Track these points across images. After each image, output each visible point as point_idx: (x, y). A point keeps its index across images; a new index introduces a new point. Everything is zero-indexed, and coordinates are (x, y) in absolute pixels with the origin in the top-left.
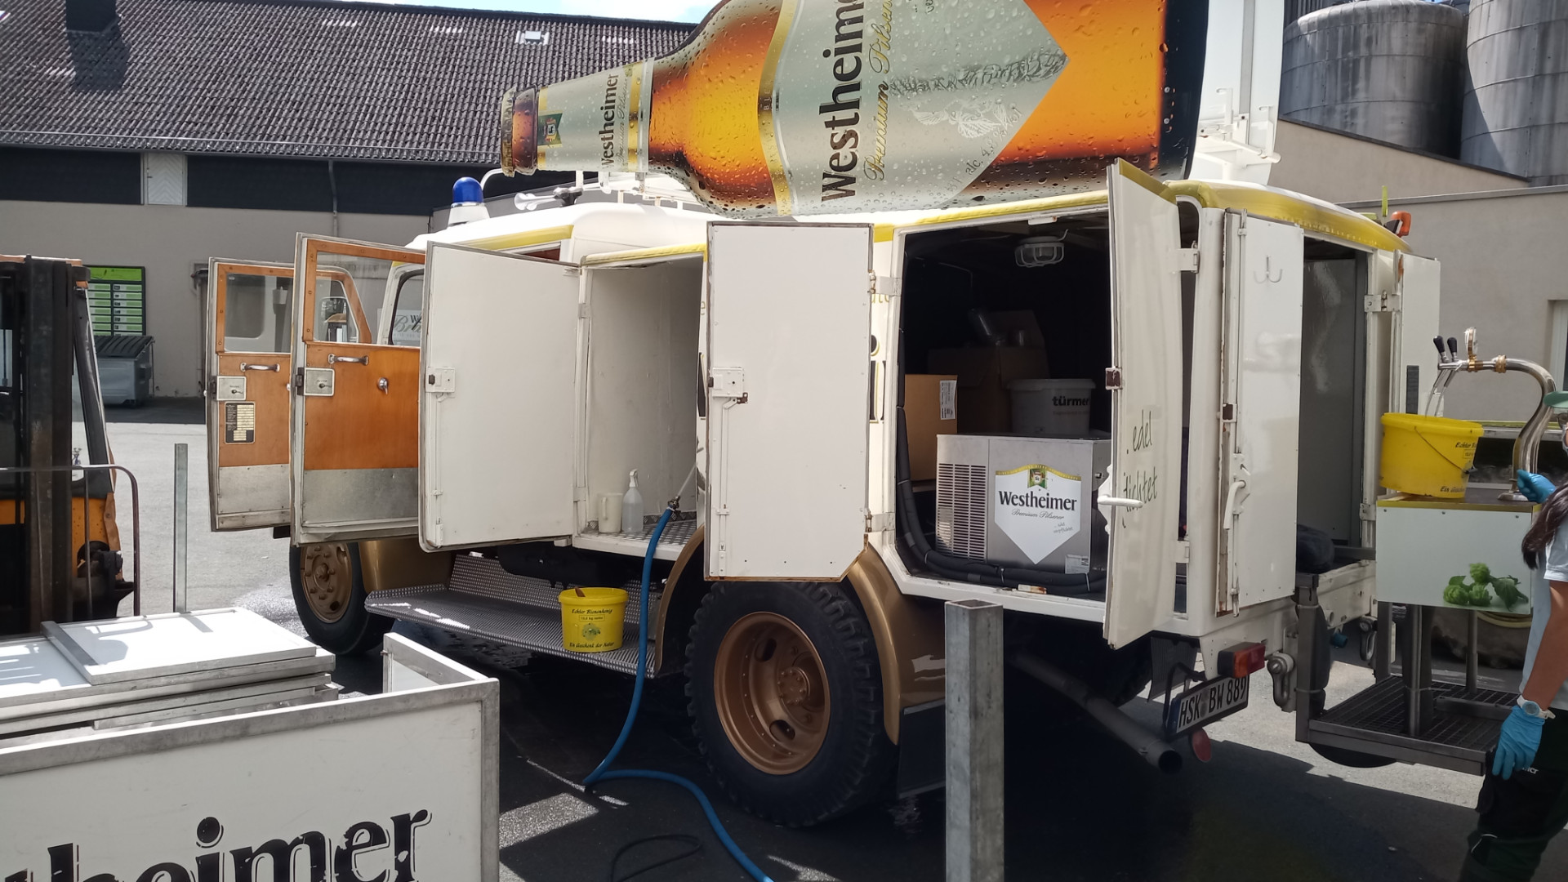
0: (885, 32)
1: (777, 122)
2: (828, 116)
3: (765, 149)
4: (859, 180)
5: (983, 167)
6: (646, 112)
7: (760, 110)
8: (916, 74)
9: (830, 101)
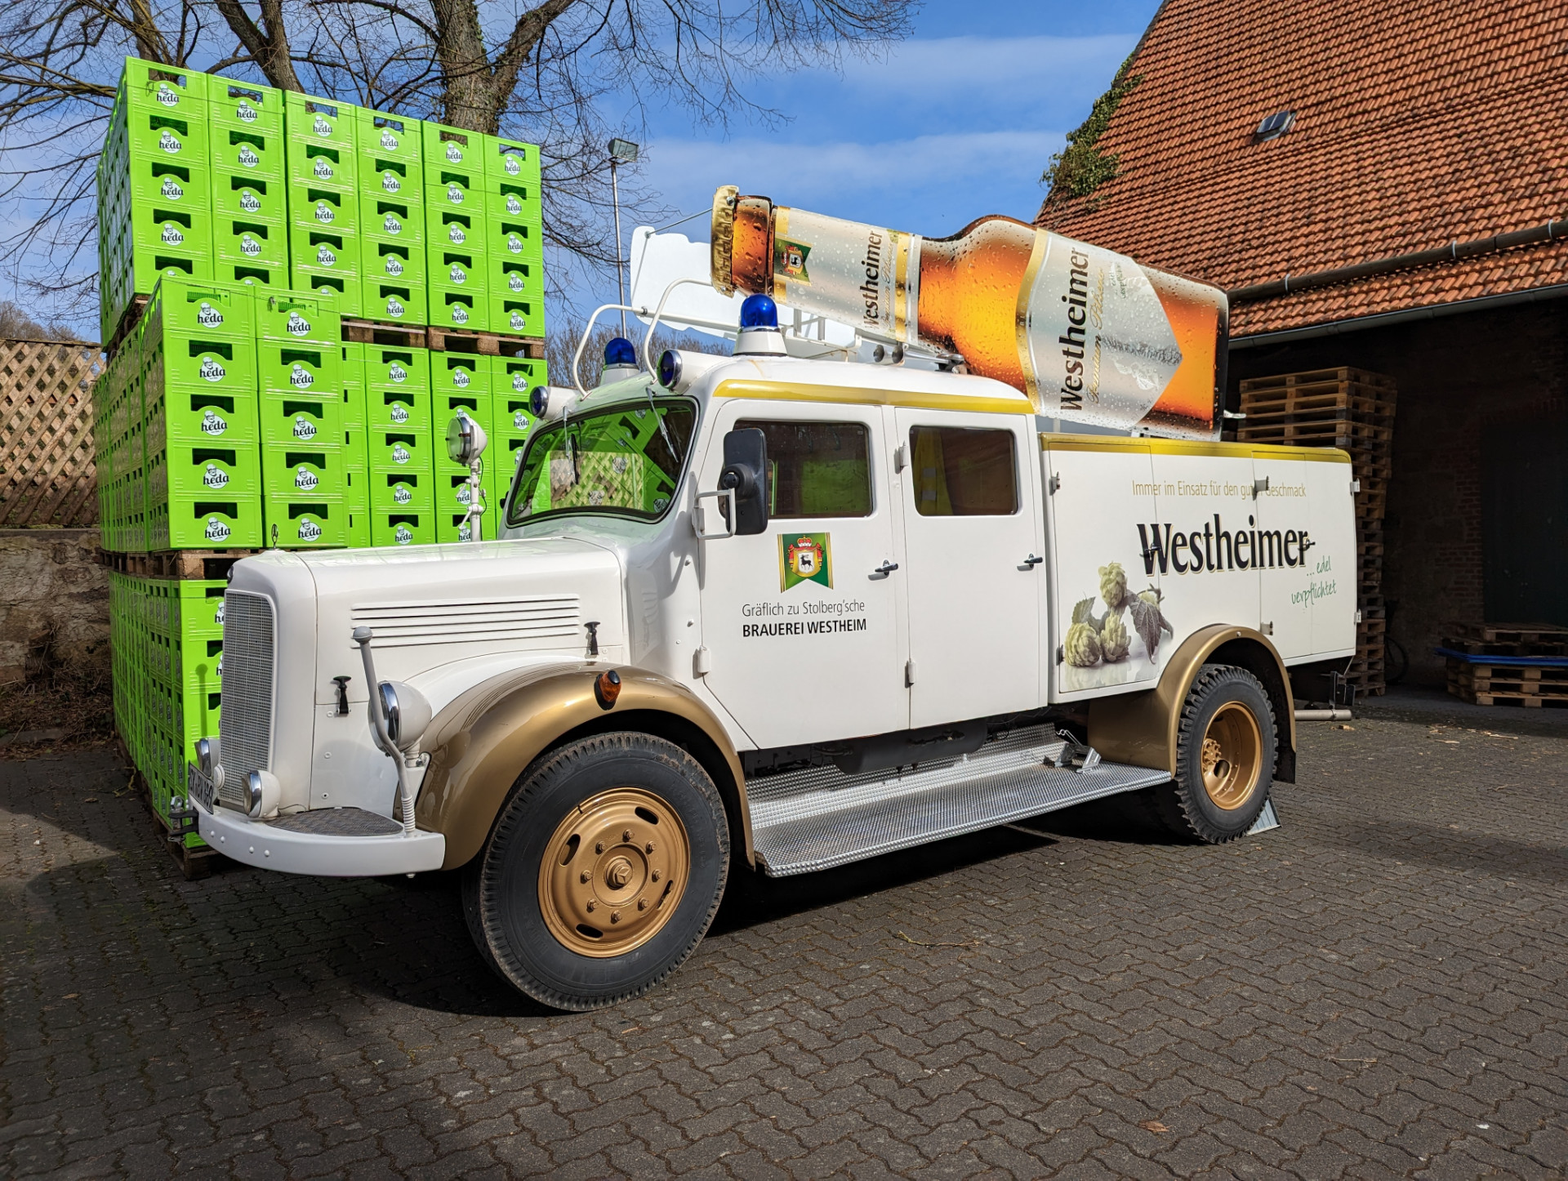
0: (1099, 298)
1: (1030, 337)
2: (1065, 346)
3: (1021, 356)
4: (1084, 399)
5: (1148, 410)
6: (915, 285)
7: (1017, 324)
8: (1116, 337)
9: (1066, 336)
